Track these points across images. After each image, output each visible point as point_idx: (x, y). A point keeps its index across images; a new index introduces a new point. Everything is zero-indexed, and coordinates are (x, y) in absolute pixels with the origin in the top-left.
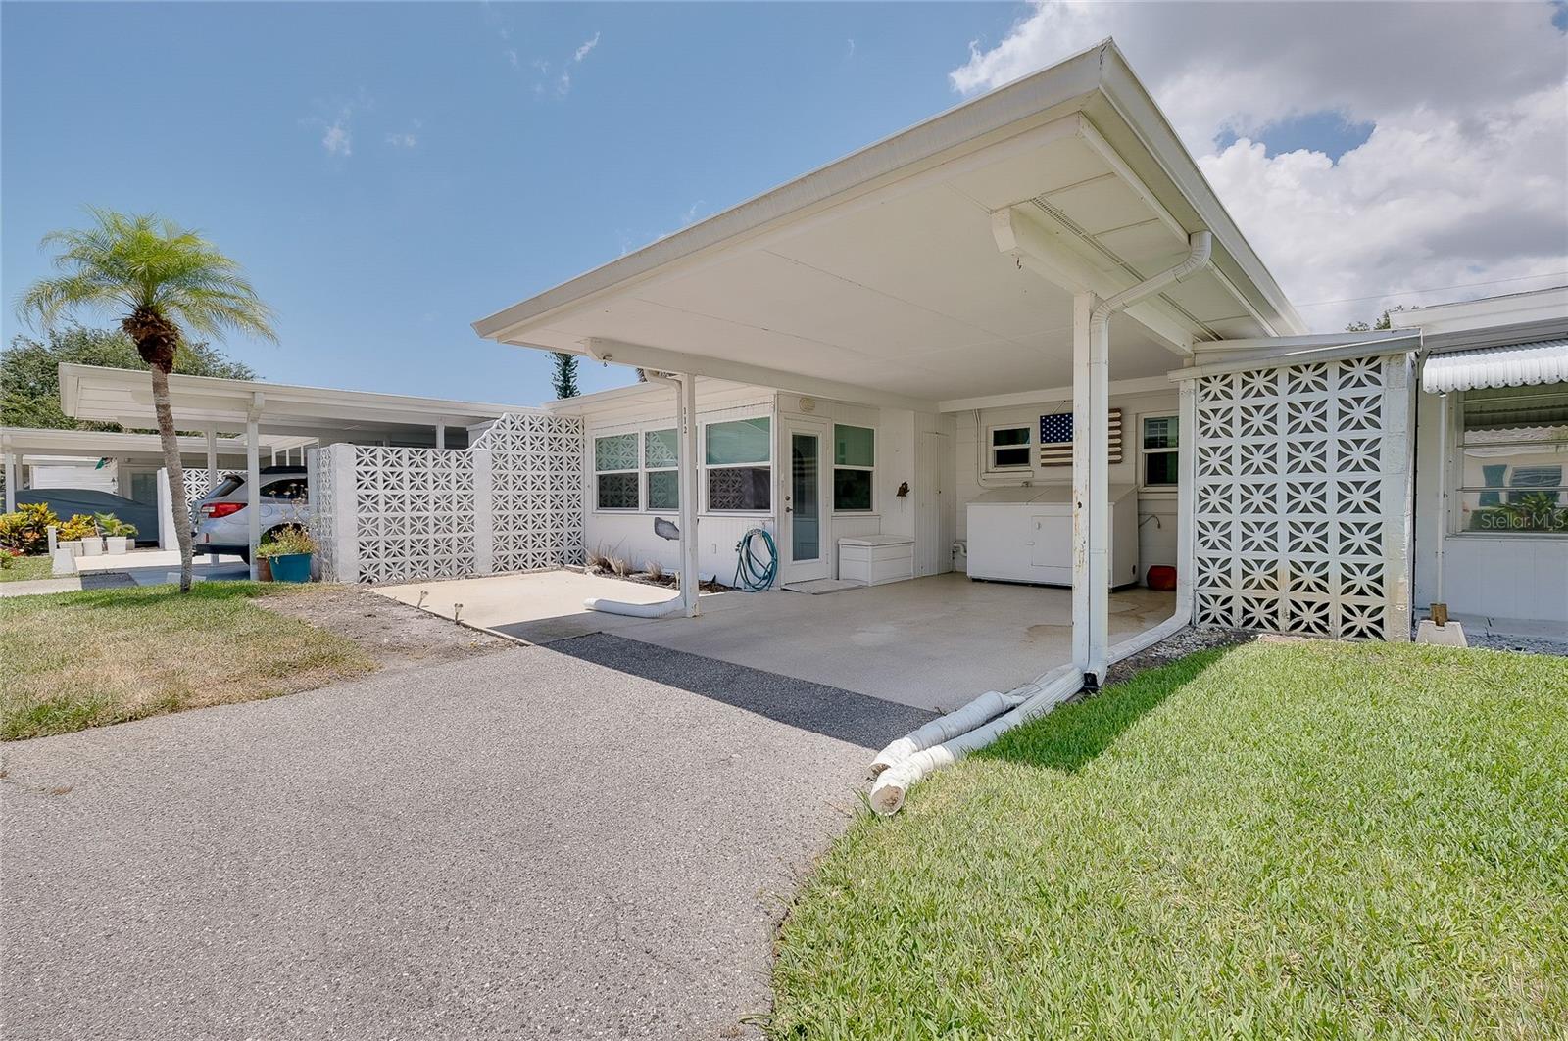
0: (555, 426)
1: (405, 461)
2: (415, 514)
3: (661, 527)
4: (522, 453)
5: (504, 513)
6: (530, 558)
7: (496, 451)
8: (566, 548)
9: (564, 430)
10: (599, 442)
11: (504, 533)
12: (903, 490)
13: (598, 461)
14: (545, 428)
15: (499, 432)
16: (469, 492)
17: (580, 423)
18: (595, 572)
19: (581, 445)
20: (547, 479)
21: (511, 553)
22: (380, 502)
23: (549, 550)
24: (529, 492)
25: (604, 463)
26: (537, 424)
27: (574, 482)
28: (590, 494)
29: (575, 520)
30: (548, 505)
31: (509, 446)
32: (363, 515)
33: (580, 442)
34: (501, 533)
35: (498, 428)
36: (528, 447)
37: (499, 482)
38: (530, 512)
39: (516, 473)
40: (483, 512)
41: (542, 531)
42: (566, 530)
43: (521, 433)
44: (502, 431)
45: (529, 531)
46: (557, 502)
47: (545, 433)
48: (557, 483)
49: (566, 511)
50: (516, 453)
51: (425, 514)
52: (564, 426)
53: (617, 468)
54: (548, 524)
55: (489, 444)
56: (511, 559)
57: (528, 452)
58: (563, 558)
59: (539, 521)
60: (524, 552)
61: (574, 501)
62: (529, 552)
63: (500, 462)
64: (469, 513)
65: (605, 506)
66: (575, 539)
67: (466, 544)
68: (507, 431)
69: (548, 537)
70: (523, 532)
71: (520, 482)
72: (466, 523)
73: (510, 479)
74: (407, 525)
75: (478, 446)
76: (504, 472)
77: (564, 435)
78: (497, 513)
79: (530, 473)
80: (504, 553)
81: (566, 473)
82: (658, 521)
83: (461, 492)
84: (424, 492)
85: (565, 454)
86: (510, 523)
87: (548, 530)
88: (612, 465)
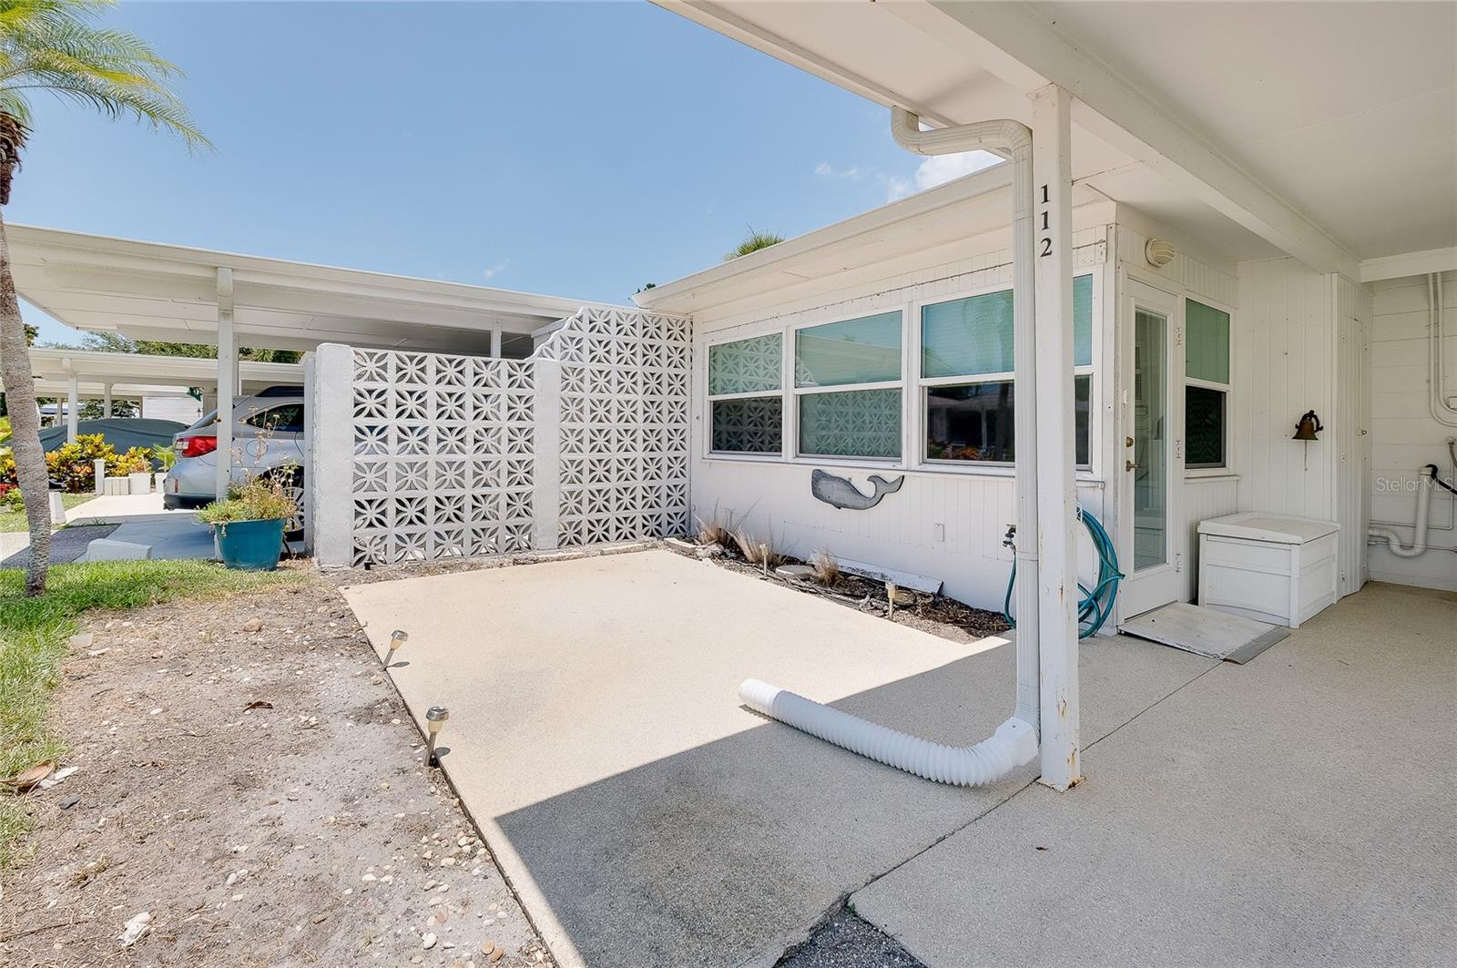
0: (652, 328)
1: (431, 375)
2: (444, 457)
3: (824, 486)
4: (605, 366)
5: (577, 456)
6: (613, 524)
7: (567, 363)
8: (664, 510)
9: (664, 334)
10: (713, 352)
11: (576, 487)
12: (1307, 428)
13: (712, 381)
14: (639, 331)
15: (572, 333)
16: (526, 424)
17: (687, 326)
18: (713, 556)
19: (688, 359)
20: (640, 407)
21: (585, 517)
22: (389, 438)
23: (639, 512)
24: (614, 425)
25: (719, 384)
26: (627, 325)
27: (677, 412)
28: (700, 429)
29: (677, 467)
30: (640, 445)
31: (586, 356)
32: (362, 459)
33: (687, 353)
34: (572, 487)
35: (571, 328)
36: (614, 358)
37: (572, 409)
38: (614, 456)
39: (596, 396)
40: (547, 457)
41: (631, 484)
42: (664, 483)
43: (605, 337)
44: (577, 334)
45: (613, 485)
46: (652, 441)
47: (637, 338)
48: (653, 412)
49: (664, 455)
50: (596, 366)
51: (459, 457)
52: (664, 329)
53: (736, 391)
54: (640, 474)
55: (557, 353)
56: (585, 527)
57: (614, 366)
58: (659, 525)
59: (627, 469)
60: (604, 516)
61: (677, 440)
62: (611, 516)
63: (573, 380)
64: (526, 456)
65: (720, 449)
66: (676, 495)
67: (521, 506)
68: (585, 334)
69: (639, 493)
70: (604, 486)
71: (601, 411)
72: (522, 473)
73: (587, 405)
74: (432, 475)
75: (541, 355)
76: (578, 394)
77: (664, 343)
78: (567, 456)
79: (615, 397)
80: (576, 518)
81: (665, 398)
82: (818, 477)
83: (514, 424)
84: (457, 423)
85: (664, 370)
86: (586, 472)
87: (639, 484)
88: (730, 388)
